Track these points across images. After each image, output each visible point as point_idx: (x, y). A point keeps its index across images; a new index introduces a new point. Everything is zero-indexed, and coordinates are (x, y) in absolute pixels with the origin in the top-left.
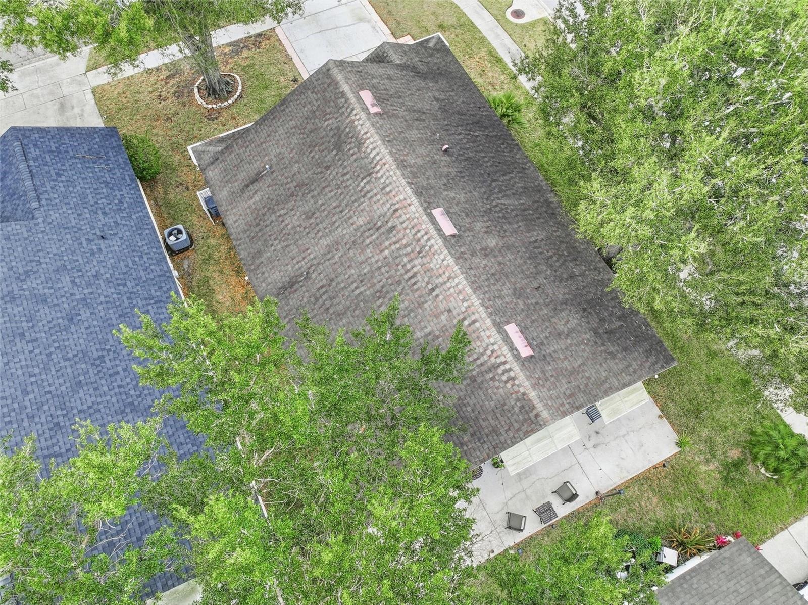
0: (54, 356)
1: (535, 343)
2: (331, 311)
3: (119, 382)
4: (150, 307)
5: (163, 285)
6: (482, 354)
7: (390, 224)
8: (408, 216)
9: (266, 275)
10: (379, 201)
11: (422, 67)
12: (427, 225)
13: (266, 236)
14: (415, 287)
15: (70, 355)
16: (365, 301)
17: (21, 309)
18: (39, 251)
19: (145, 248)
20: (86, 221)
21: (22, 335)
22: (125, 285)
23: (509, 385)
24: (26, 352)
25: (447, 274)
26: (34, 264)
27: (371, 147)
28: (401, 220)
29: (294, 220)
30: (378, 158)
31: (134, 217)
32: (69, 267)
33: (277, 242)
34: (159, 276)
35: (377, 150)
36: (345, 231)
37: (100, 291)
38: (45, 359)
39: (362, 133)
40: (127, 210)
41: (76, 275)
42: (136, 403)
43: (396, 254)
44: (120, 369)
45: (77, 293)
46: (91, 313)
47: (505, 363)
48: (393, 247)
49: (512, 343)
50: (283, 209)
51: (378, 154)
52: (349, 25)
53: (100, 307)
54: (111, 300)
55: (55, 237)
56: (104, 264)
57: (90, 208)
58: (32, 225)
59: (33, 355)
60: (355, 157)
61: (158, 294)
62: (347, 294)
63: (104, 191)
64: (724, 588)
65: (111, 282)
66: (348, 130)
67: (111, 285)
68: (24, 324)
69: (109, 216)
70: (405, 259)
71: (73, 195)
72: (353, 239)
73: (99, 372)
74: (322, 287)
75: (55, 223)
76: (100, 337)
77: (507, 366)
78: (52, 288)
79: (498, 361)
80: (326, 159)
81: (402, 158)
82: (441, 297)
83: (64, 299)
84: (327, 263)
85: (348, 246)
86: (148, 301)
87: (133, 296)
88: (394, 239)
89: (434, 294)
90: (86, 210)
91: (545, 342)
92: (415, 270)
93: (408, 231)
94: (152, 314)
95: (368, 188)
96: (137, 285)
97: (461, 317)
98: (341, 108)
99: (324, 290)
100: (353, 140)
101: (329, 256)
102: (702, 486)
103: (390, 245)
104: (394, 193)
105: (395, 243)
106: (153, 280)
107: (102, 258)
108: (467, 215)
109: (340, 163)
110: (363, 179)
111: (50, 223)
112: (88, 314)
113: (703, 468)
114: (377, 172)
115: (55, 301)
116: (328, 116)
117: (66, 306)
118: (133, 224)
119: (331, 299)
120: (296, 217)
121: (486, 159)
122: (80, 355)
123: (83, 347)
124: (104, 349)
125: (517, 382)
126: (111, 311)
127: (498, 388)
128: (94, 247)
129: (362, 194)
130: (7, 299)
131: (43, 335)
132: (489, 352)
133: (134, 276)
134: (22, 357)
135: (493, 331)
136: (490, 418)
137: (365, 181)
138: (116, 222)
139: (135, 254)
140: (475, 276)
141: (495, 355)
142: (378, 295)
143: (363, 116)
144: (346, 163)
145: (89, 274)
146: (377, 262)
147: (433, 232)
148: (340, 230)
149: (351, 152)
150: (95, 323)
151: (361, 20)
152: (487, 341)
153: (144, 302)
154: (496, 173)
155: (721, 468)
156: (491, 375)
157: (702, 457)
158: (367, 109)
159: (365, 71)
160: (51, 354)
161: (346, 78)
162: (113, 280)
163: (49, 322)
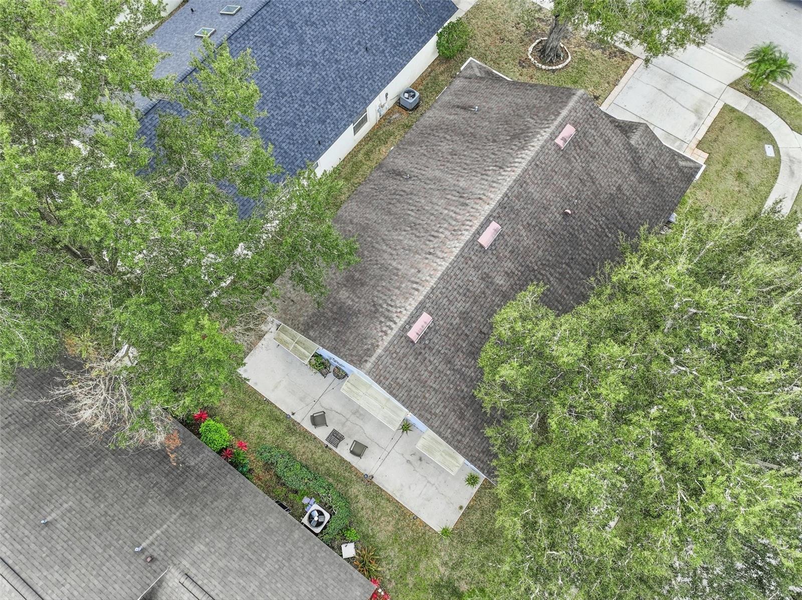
0: (270, 69)
1: (427, 342)
2: (390, 206)
3: (275, 114)
4: (336, 104)
5: (358, 103)
6: (396, 307)
7: (468, 201)
8: (479, 208)
9: (399, 157)
10: (483, 185)
11: (646, 164)
12: (477, 224)
13: (426, 140)
14: (428, 242)
15: (276, 77)
16: (405, 220)
17: (288, 34)
18: (332, 21)
19: (378, 78)
20: (372, 33)
21: (272, 45)
22: (342, 81)
23: (380, 334)
24: (263, 54)
25: (445, 255)
26: (322, 24)
27: (524, 156)
28: (475, 206)
29: (445, 147)
30: (516, 165)
31: (396, 58)
32: (332, 43)
33: (425, 148)
34: (363, 97)
35: (523, 160)
36: (450, 180)
37: (328, 69)
38: (265, 66)
39: (532, 144)
40: (398, 52)
41: (330, 49)
42: (267, 130)
43: (446, 218)
44: (284, 109)
45: (318, 57)
46: (310, 73)
47: (395, 323)
48: (451, 214)
49: (414, 322)
50: (451, 136)
51: (520, 163)
52: (683, 107)
53: (317, 76)
54: (326, 79)
55: (348, 23)
56: (349, 61)
57: (383, 30)
58: (347, 7)
59: (263, 58)
60: (511, 151)
61: (349, 103)
62: (405, 208)
63: (402, 31)
64: (325, 577)
65: (339, 71)
66: (530, 134)
67: (337, 73)
68: (280, 42)
69: (386, 44)
70: (446, 225)
71: (385, 15)
72: (447, 187)
73: (275, 99)
74: (404, 191)
75: (358, 18)
76: (298, 86)
77: (393, 326)
78: (312, 42)
79: (395, 319)
80: (501, 136)
81: (528, 181)
82: (427, 261)
83: (309, 53)
84: (422, 184)
85: (440, 188)
86: (340, 101)
87: (337, 90)
88: (458, 211)
89: (428, 256)
90: (380, 29)
91: (434, 351)
92: (441, 235)
93: (468, 214)
94: (333, 107)
95: (489, 173)
96: (347, 87)
97: (418, 280)
98: (546, 120)
99: (403, 193)
100: (524, 142)
101: (428, 182)
102: (422, 566)
103: (452, 211)
104: (493, 190)
105: (455, 213)
106: (357, 94)
107: (352, 57)
108: (512, 252)
109: (502, 146)
110: (495, 166)
111: (356, 15)
112: (308, 72)
113: (437, 561)
114: (504, 171)
115: (305, 49)
116: (535, 117)
117: (306, 56)
118: (390, 61)
119: (399, 201)
120: (448, 147)
121: (588, 252)
122: (279, 83)
123: (285, 81)
124: (291, 93)
125: (384, 337)
126: (319, 83)
127: (376, 329)
128: (356, 49)
129: (484, 172)
130: (290, 24)
131: (279, 56)
132: (399, 310)
133: (352, 83)
134: (259, 53)
135: (415, 304)
136: (354, 335)
137: (494, 168)
138: (384, 50)
139: (369, 74)
140: (456, 275)
141: (399, 314)
142: (413, 225)
143: (546, 136)
144: (503, 149)
145: (336, 56)
146: (436, 210)
147: (473, 230)
148: (450, 176)
149: (514, 147)
150: (305, 79)
151: (697, 112)
152: (407, 305)
153: (338, 99)
154: (579, 264)
155: (445, 579)
156: (383, 320)
157: (446, 558)
158: (556, 137)
159: (597, 120)
160: (270, 66)
161: (574, 109)
162: (341, 72)
163: (289, 54)
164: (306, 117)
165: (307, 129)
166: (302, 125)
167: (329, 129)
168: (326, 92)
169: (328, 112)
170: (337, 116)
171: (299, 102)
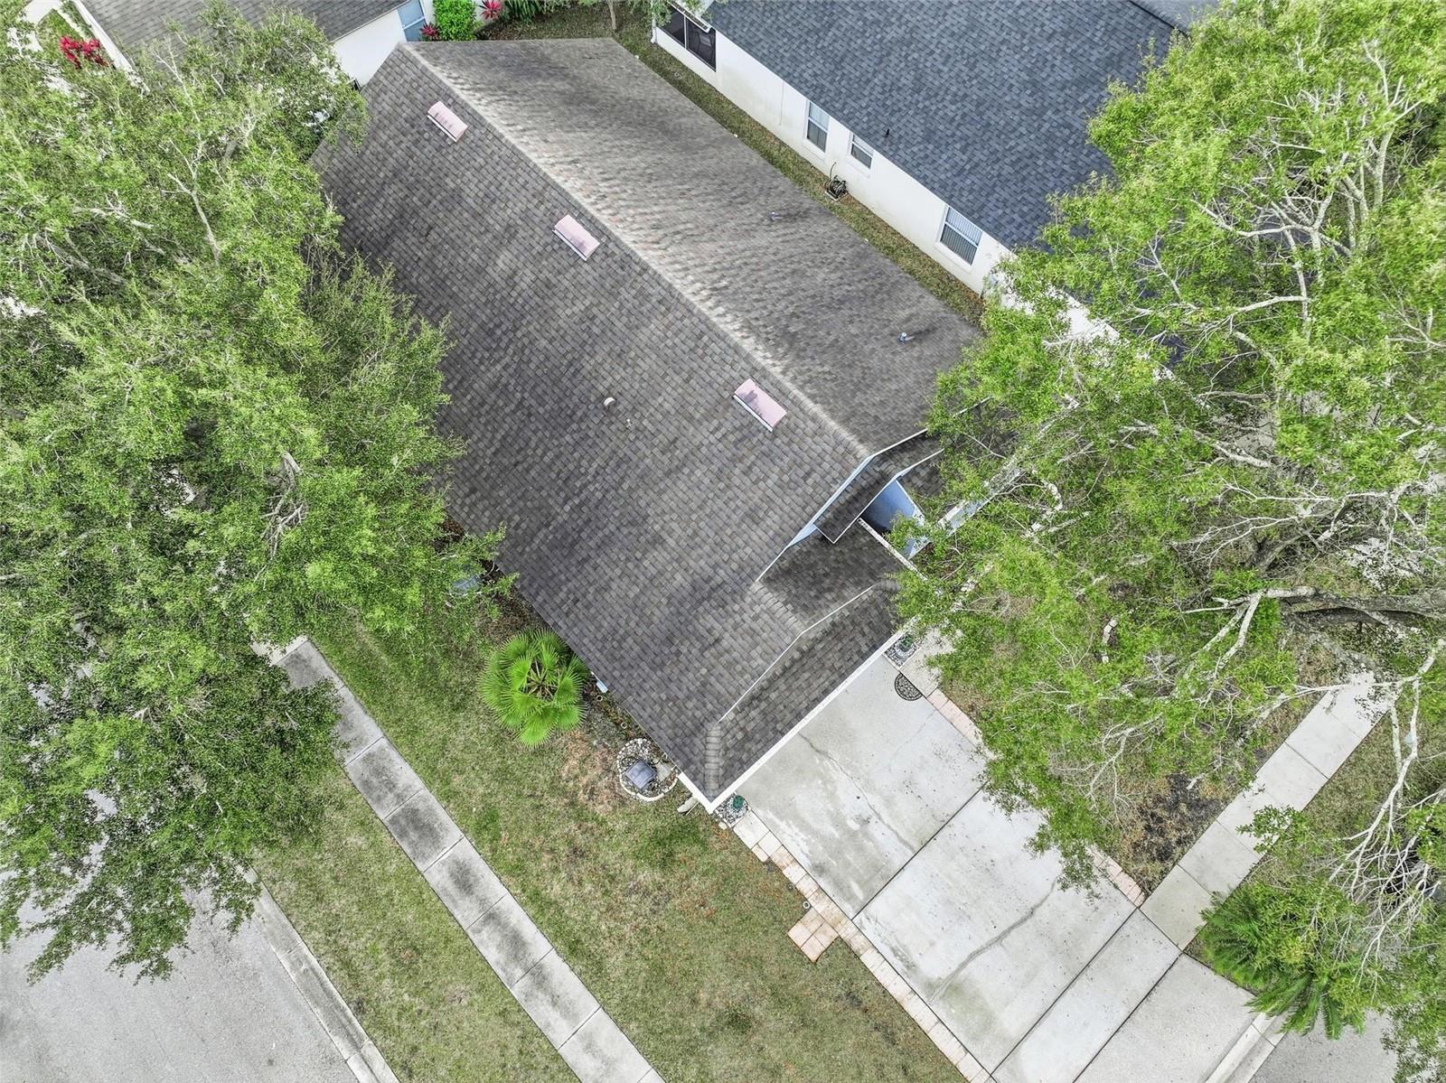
0: (1018, 37)
2: (718, 181)
3: (935, 56)
4: (965, 157)
5: (971, 197)
13: (860, 269)
15: (1004, 48)
16: (671, 177)
17: (1093, 59)
21: (1066, 34)
23: (456, 75)
28: (644, 232)
29: (824, 274)
33: (838, 260)
34: (983, 206)
35: (714, 313)
37: (1032, 137)
38: (1023, 28)
39: (751, 340)
44: (946, 69)
45: (1054, 117)
46: (1020, 105)
47: (462, 89)
49: (455, 111)
50: (849, 291)
51: (711, 308)
52: (972, 957)
53: (1016, 118)
54: (1012, 136)
59: (1039, 24)
60: (752, 316)
61: (968, 182)
62: (701, 189)
65: (1030, 158)
66: (780, 350)
67: (1027, 154)
68: (1074, 46)
70: (624, 196)
73: (963, 52)
74: (742, 203)
76: (991, 87)
78: (1086, 101)
81: (670, 317)
83: (1060, 100)
84: (745, 222)
86: (972, 164)
87: (993, 158)
88: (648, 217)
91: (413, 148)
93: (629, 219)
94: (957, 152)
96: (999, 175)
98: (808, 382)
99: (738, 200)
100: (764, 336)
101: (746, 227)
106: (988, 195)
107: (1063, 178)
108: (548, 285)
112: (1022, 102)
115: (1067, 91)
117: (1052, 94)
119: (722, 191)
120: (821, 276)
122: (994, 55)
123: (998, 65)
124: (976, 77)
126: (1002, 123)
127: (469, 77)
131: (1047, 49)
133: (1010, 184)
134: (1047, 15)
136: (476, 63)
142: (654, 177)
145: (1061, 149)
150: (1007, 98)
153: (976, 159)
156: (480, 86)
158: (758, 382)
159: (800, 491)
160: (1023, 37)
161: (820, 431)
162: (1030, 162)
163: (1053, 66)
164: (934, 108)
165: (911, 112)
166: (918, 102)
167: (915, 149)
168: (985, 138)
169: (947, 144)
170: (941, 162)
171: (960, 94)
